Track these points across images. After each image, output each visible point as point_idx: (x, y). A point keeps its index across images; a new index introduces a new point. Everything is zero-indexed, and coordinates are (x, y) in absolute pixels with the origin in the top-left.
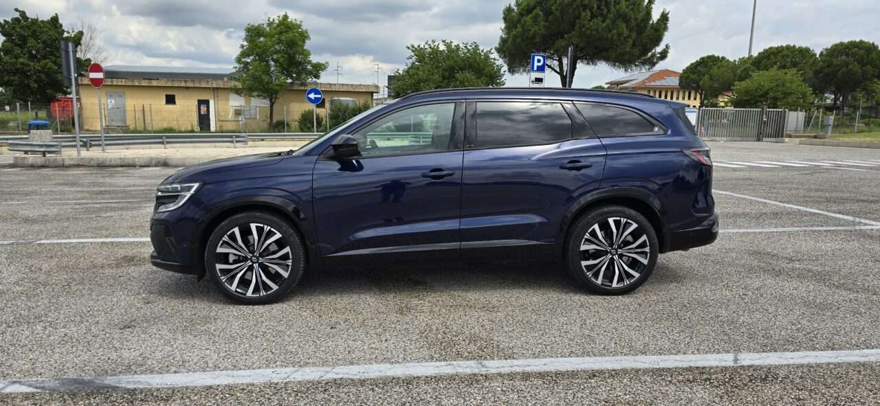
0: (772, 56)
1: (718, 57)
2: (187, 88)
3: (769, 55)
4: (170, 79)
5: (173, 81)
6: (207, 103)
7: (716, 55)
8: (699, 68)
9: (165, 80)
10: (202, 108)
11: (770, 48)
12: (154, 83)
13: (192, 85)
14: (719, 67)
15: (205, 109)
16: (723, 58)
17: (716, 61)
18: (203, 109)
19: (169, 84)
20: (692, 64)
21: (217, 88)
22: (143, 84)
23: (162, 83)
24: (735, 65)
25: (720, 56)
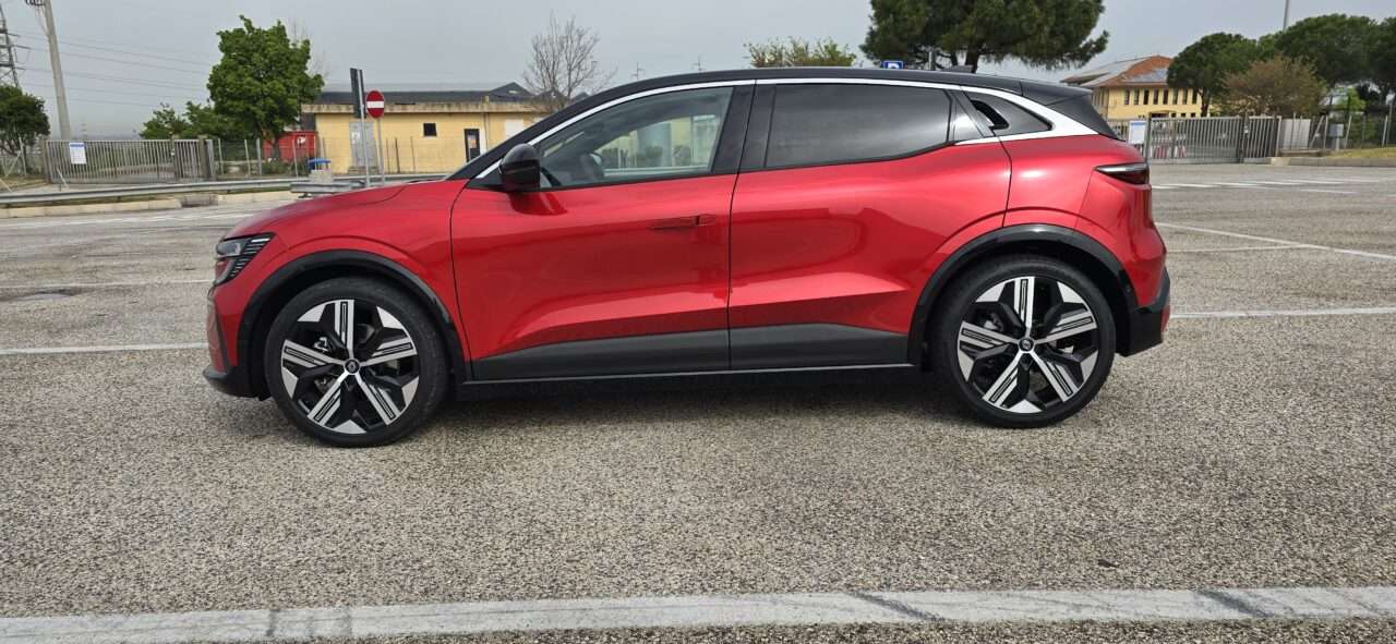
0: (1307, 33)
1: (1230, 35)
2: (450, 114)
3: (1304, 31)
4: (430, 103)
5: (433, 105)
6: (474, 133)
7: (1227, 33)
8: (1199, 54)
9: (423, 104)
10: (469, 139)
11: (1306, 20)
12: (410, 109)
13: (457, 110)
14: (1228, 53)
15: (474, 141)
16: (1238, 36)
17: (1227, 42)
18: (472, 141)
19: (428, 110)
20: (1188, 48)
21: (489, 113)
22: (396, 111)
23: (419, 108)
24: (1254, 46)
25: (1234, 34)
